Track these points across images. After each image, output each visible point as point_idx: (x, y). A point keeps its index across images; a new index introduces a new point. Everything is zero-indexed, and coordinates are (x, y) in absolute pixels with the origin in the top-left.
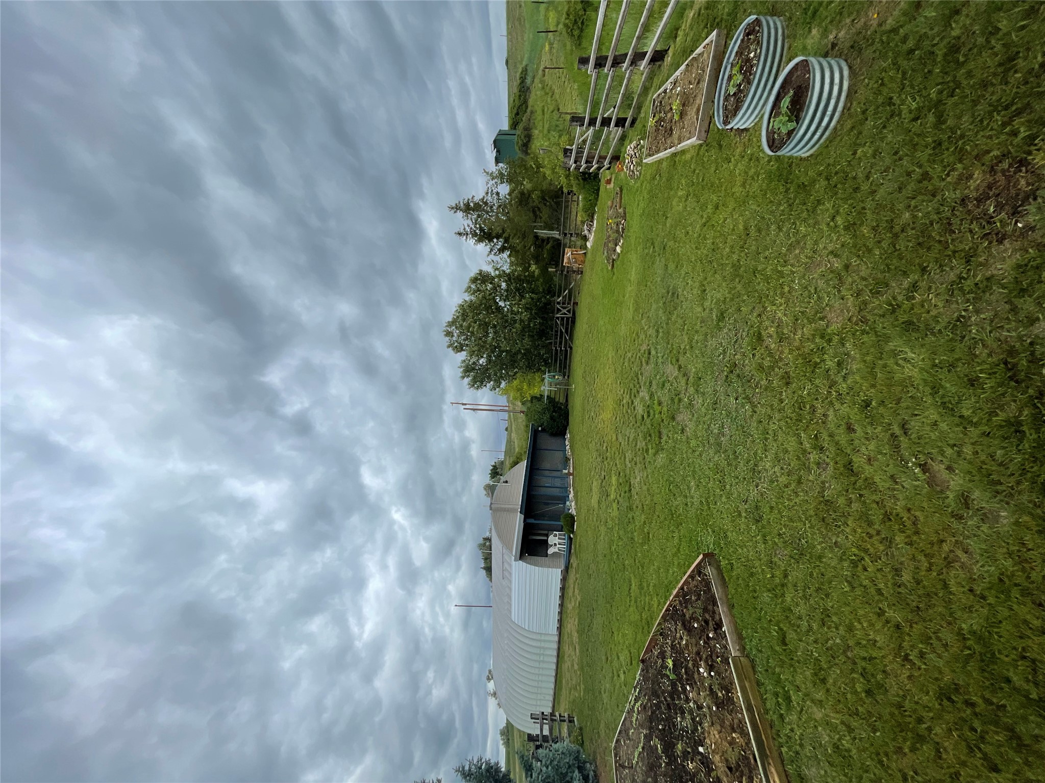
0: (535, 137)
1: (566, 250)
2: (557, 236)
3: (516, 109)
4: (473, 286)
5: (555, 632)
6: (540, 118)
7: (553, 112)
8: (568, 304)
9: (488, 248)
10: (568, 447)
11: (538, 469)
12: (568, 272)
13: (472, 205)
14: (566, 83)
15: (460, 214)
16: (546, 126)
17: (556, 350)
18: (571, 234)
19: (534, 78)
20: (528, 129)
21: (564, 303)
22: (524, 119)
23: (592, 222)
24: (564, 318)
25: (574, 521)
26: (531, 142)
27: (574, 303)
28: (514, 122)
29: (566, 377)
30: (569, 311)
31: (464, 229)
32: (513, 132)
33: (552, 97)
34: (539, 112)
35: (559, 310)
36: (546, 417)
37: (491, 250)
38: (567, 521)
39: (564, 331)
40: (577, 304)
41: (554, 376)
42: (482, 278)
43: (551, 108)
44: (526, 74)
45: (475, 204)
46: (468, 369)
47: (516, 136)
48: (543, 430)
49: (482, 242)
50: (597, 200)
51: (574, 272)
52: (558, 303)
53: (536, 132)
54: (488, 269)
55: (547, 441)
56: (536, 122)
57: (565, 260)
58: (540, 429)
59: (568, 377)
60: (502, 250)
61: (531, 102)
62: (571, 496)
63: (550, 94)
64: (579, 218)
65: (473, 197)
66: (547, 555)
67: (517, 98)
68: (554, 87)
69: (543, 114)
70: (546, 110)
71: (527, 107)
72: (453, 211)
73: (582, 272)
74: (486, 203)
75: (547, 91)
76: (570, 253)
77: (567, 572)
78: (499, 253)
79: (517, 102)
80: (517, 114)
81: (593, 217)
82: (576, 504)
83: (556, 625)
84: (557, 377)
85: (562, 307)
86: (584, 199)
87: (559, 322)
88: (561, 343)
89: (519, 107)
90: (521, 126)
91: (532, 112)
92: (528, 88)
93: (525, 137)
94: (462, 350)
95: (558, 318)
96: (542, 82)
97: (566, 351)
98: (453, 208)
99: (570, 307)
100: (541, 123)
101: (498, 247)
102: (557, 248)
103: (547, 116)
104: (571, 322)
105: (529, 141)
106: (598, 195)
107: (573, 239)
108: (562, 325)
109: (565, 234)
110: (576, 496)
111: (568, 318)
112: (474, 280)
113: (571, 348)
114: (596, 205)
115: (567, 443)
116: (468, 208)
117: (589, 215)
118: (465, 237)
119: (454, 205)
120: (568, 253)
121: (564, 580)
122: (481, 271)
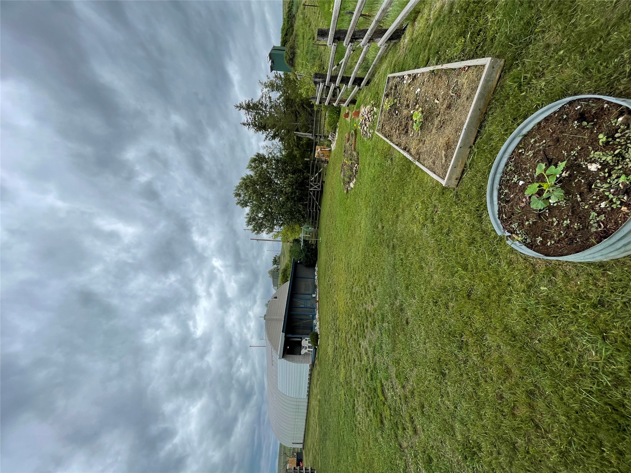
0: (298, 55)
1: (317, 147)
2: (310, 137)
3: (285, 30)
4: (253, 164)
5: (306, 397)
6: (301, 41)
7: (310, 39)
8: (318, 182)
9: (264, 136)
10: (316, 277)
11: (296, 294)
12: (318, 162)
13: (251, 105)
14: (320, 18)
15: (243, 112)
16: (306, 49)
17: (310, 211)
18: (321, 136)
19: (298, 8)
20: (293, 48)
21: (315, 182)
22: (290, 39)
23: (335, 133)
24: (315, 191)
25: (318, 338)
26: (296, 58)
27: (322, 182)
28: (284, 40)
29: (316, 228)
30: (319, 187)
31: (247, 121)
32: (283, 48)
33: (309, 27)
34: (301, 36)
35: (312, 186)
36: (303, 255)
37: (267, 137)
38: (314, 338)
39: (315, 199)
40: (324, 182)
41: (308, 228)
42: (259, 159)
43: (308, 37)
44: (292, 5)
45: (254, 104)
46: (251, 220)
47: (285, 52)
48: (300, 263)
49: (260, 131)
50: (339, 119)
51: (322, 161)
52: (312, 181)
53: (298, 51)
54: (263, 152)
55: (303, 271)
56: (299, 43)
57: (316, 154)
58: (299, 262)
59: (318, 228)
60: (274, 137)
61: (295, 28)
62: (317, 316)
63: (308, 24)
64: (326, 129)
65: (252, 99)
66: (300, 354)
67: (286, 23)
68: (311, 19)
69: (304, 39)
70: (305, 36)
71: (293, 30)
72: (238, 109)
73: (328, 162)
74: (262, 104)
75: (306, 22)
76: (319, 150)
77: (313, 367)
78: (272, 139)
79: (286, 25)
80: (286, 35)
81: (335, 130)
82: (320, 324)
83: (306, 393)
84: (310, 228)
85: (314, 184)
86: (330, 116)
87: (312, 194)
88: (313, 207)
89: (287, 30)
90: (288, 45)
91: (296, 35)
92: (294, 16)
93: (291, 54)
94: (247, 206)
95: (311, 191)
96: (303, 13)
97: (317, 212)
98: (237, 107)
99: (320, 184)
100: (302, 45)
101: (272, 135)
102: (310, 146)
103: (306, 41)
104: (320, 194)
105: (294, 57)
106: (339, 115)
107: (322, 139)
108: (314, 194)
109: (316, 136)
110: (320, 318)
111: (318, 192)
112: (254, 160)
113: (320, 210)
114: (338, 121)
115: (316, 273)
116: (248, 107)
117: (333, 128)
118: (248, 126)
119: (239, 105)
120: (318, 150)
121: (311, 370)
122: (258, 154)
